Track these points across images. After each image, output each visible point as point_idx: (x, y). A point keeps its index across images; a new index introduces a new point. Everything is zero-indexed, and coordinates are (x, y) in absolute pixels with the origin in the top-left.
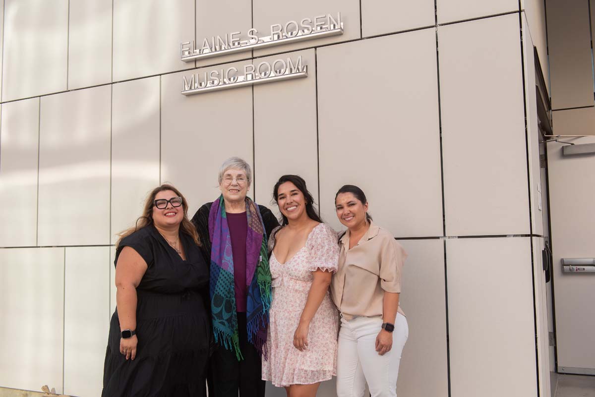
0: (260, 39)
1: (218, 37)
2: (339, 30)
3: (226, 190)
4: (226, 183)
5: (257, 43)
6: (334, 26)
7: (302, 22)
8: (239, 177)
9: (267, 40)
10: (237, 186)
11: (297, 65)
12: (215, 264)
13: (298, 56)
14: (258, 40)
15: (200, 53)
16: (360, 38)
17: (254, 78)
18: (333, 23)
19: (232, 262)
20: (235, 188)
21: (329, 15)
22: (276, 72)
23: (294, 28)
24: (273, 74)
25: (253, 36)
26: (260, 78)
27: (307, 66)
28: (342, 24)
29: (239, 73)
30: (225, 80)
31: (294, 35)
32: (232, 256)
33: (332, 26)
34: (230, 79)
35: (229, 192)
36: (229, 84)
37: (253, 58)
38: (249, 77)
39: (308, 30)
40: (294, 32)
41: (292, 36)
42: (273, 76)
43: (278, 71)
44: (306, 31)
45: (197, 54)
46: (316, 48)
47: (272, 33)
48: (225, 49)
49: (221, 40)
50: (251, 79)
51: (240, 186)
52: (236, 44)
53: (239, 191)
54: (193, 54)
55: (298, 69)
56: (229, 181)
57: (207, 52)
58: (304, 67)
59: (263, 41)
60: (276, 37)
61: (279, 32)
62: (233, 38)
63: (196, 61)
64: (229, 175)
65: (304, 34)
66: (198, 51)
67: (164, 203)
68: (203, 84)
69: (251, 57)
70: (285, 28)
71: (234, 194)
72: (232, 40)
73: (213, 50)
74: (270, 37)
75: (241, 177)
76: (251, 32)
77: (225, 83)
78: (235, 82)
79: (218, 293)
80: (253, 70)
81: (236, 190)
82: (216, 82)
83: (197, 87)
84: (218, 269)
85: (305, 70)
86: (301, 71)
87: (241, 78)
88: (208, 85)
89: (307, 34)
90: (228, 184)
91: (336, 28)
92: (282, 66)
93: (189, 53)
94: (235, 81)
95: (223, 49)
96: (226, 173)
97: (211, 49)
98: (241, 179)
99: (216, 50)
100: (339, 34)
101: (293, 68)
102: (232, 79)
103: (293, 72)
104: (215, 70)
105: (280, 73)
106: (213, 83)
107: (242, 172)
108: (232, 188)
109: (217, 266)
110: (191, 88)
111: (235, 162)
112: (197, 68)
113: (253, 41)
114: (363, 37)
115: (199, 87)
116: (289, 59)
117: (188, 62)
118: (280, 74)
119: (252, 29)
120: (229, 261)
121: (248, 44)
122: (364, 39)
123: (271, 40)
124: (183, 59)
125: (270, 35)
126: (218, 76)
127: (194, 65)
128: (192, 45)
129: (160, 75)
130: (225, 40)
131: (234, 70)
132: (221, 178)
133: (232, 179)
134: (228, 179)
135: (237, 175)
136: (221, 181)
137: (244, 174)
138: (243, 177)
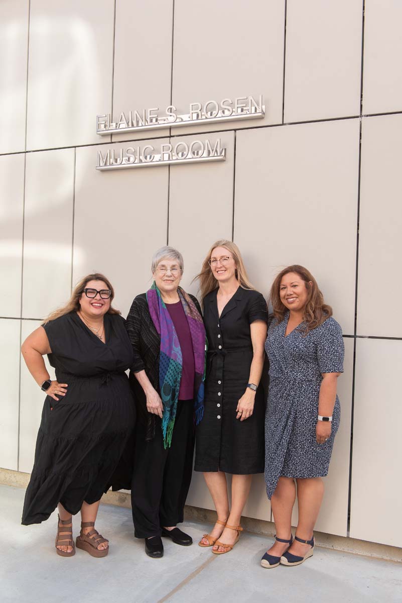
0: (178, 116)
1: (136, 112)
2: (260, 114)
3: (160, 280)
4: (160, 273)
5: (175, 122)
6: (256, 109)
7: (222, 103)
8: (173, 267)
9: (186, 118)
10: (171, 276)
11: (215, 148)
12: (166, 355)
13: (217, 138)
14: (177, 119)
15: (116, 127)
16: (281, 123)
17: (171, 159)
18: (254, 106)
19: (180, 352)
20: (170, 279)
21: (250, 98)
22: (194, 153)
23: (214, 108)
24: (190, 156)
25: (171, 114)
26: (177, 158)
27: (225, 149)
28: (264, 107)
29: (155, 151)
30: (141, 157)
31: (213, 116)
32: (180, 347)
33: (253, 108)
34: (146, 158)
35: (163, 281)
36: (145, 162)
37: (170, 137)
38: (166, 157)
39: (229, 110)
40: (214, 112)
41: (211, 117)
42: (190, 157)
43: (196, 152)
44: (226, 111)
45: (113, 128)
46: (235, 130)
47: (191, 112)
48: (142, 126)
49: (137, 115)
50: (167, 159)
51: (174, 276)
52: (154, 120)
53: (173, 281)
54: (110, 129)
55: (216, 151)
56: (163, 272)
57: (123, 126)
58: (223, 150)
59: (182, 120)
60: (195, 116)
61: (198, 111)
62: (150, 115)
63: (111, 135)
64: (163, 266)
65: (224, 115)
66: (114, 124)
67: (94, 293)
68: (118, 159)
69: (168, 135)
70: (205, 108)
71: (169, 285)
72: (149, 116)
73: (130, 125)
74: (189, 115)
76: (170, 110)
77: (141, 161)
78: (151, 161)
79: (168, 382)
80: (170, 150)
81: (171, 280)
82: (132, 159)
83: (112, 164)
84: (169, 360)
85: (223, 154)
86: (219, 154)
87: (157, 157)
88: (124, 162)
89: (227, 115)
90: (163, 275)
91: (258, 111)
92: (200, 148)
93: (105, 126)
94: (151, 159)
95: (140, 125)
96: (160, 264)
97: (128, 123)
98: (174, 269)
99: (133, 125)
100: (261, 118)
101: (211, 151)
102: (148, 157)
103: (211, 155)
104: (131, 146)
105: (197, 154)
106: (129, 160)
107: (176, 262)
108: (166, 278)
109: (167, 357)
110: (106, 164)
111: (169, 252)
112: (112, 143)
113: (171, 119)
114: (284, 122)
115: (114, 163)
116: (207, 141)
117: (104, 136)
118: (197, 157)
119: (171, 107)
120: (178, 352)
121: (165, 122)
122: (285, 124)
123: (189, 119)
124: (99, 133)
125: (189, 113)
126: (134, 153)
127: (110, 139)
128: (108, 118)
129: (75, 147)
130: (142, 115)
131: (151, 149)
132: (154, 268)
133: (166, 270)
134: (162, 269)
135: (171, 266)
136: (155, 271)
137: (178, 264)
138: (177, 267)
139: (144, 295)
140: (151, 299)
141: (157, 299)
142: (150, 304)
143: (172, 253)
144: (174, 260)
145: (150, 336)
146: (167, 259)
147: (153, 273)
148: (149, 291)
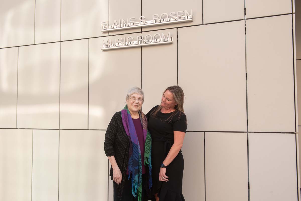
0: (146, 22)
1: (123, 20)
2: (190, 19)
3: (131, 105)
5: (144, 24)
7: (170, 14)
8: (139, 99)
9: (150, 23)
10: (138, 103)
11: (167, 37)
13: (168, 32)
14: (145, 22)
15: (111, 28)
16: (202, 24)
17: (142, 43)
21: (186, 11)
23: (166, 17)
24: (153, 41)
25: (142, 20)
26: (146, 43)
27: (172, 38)
29: (133, 40)
30: (126, 43)
31: (165, 21)
35: (132, 106)
36: (128, 45)
37: (142, 32)
40: (166, 19)
41: (163, 21)
46: (177, 28)
49: (124, 21)
50: (140, 43)
52: (132, 24)
53: (138, 106)
54: (108, 28)
56: (133, 100)
57: (116, 27)
58: (170, 38)
59: (148, 23)
60: (155, 21)
61: (157, 18)
62: (131, 21)
63: (109, 32)
64: (134, 97)
66: (110, 26)
68: (114, 44)
69: (141, 31)
70: (160, 17)
74: (152, 21)
75: (140, 99)
77: (126, 45)
78: (131, 45)
80: (142, 39)
81: (137, 106)
82: (121, 44)
83: (110, 46)
85: (171, 40)
87: (135, 42)
88: (116, 46)
89: (172, 20)
90: (133, 102)
92: (159, 37)
93: (105, 27)
95: (125, 26)
98: (140, 100)
99: (121, 26)
100: (191, 21)
101: (165, 39)
104: (120, 37)
106: (119, 44)
108: (134, 104)
110: (106, 47)
112: (109, 36)
113: (142, 23)
114: (204, 23)
116: (163, 34)
117: (105, 32)
118: (156, 42)
119: (141, 17)
121: (139, 24)
123: (152, 23)
124: (102, 31)
125: (152, 20)
126: (122, 41)
127: (108, 34)
128: (107, 23)
129: (89, 38)
130: (126, 21)
131: (132, 38)
132: (128, 97)
133: (135, 99)
134: (133, 99)
135: (138, 98)
136: (128, 99)
137: (142, 97)
138: (141, 99)
139: (120, 112)
140: (124, 115)
141: (127, 115)
142: (123, 117)
143: (139, 91)
144: (140, 95)
145: (122, 136)
146: (137, 94)
147: (127, 100)
148: (122, 111)
